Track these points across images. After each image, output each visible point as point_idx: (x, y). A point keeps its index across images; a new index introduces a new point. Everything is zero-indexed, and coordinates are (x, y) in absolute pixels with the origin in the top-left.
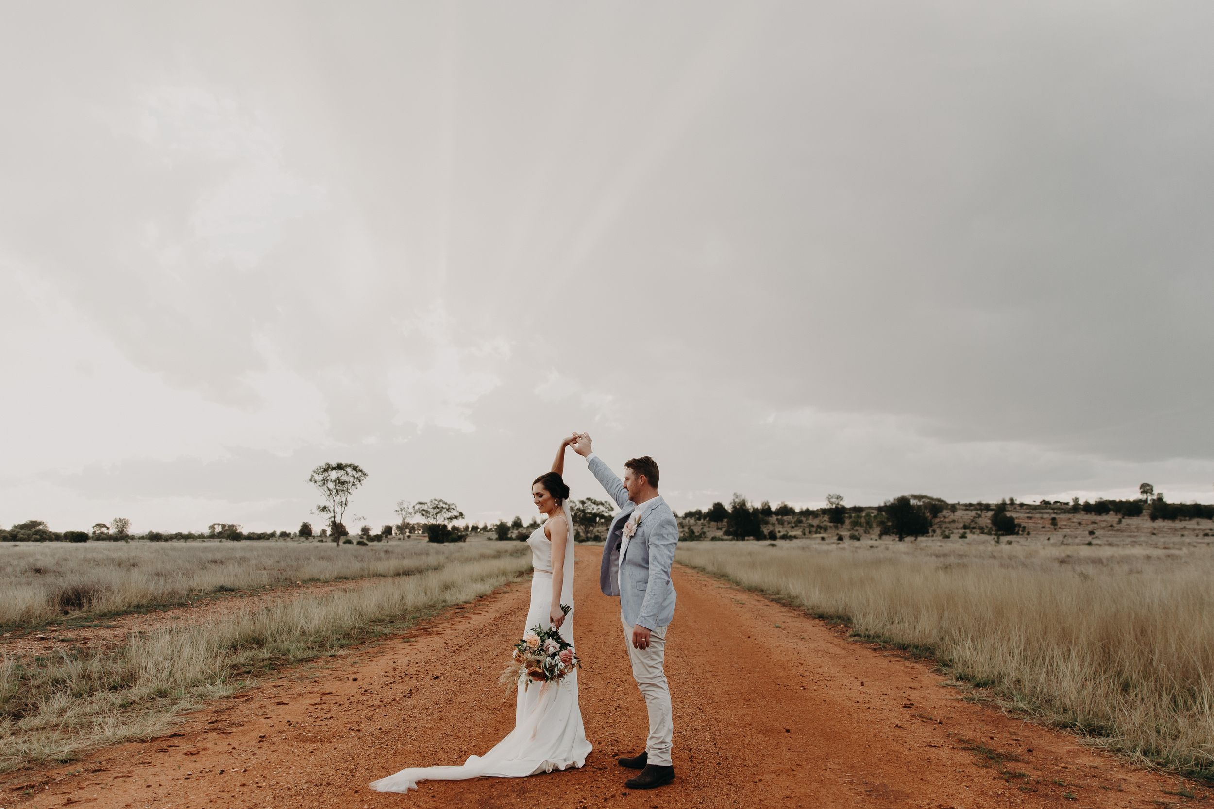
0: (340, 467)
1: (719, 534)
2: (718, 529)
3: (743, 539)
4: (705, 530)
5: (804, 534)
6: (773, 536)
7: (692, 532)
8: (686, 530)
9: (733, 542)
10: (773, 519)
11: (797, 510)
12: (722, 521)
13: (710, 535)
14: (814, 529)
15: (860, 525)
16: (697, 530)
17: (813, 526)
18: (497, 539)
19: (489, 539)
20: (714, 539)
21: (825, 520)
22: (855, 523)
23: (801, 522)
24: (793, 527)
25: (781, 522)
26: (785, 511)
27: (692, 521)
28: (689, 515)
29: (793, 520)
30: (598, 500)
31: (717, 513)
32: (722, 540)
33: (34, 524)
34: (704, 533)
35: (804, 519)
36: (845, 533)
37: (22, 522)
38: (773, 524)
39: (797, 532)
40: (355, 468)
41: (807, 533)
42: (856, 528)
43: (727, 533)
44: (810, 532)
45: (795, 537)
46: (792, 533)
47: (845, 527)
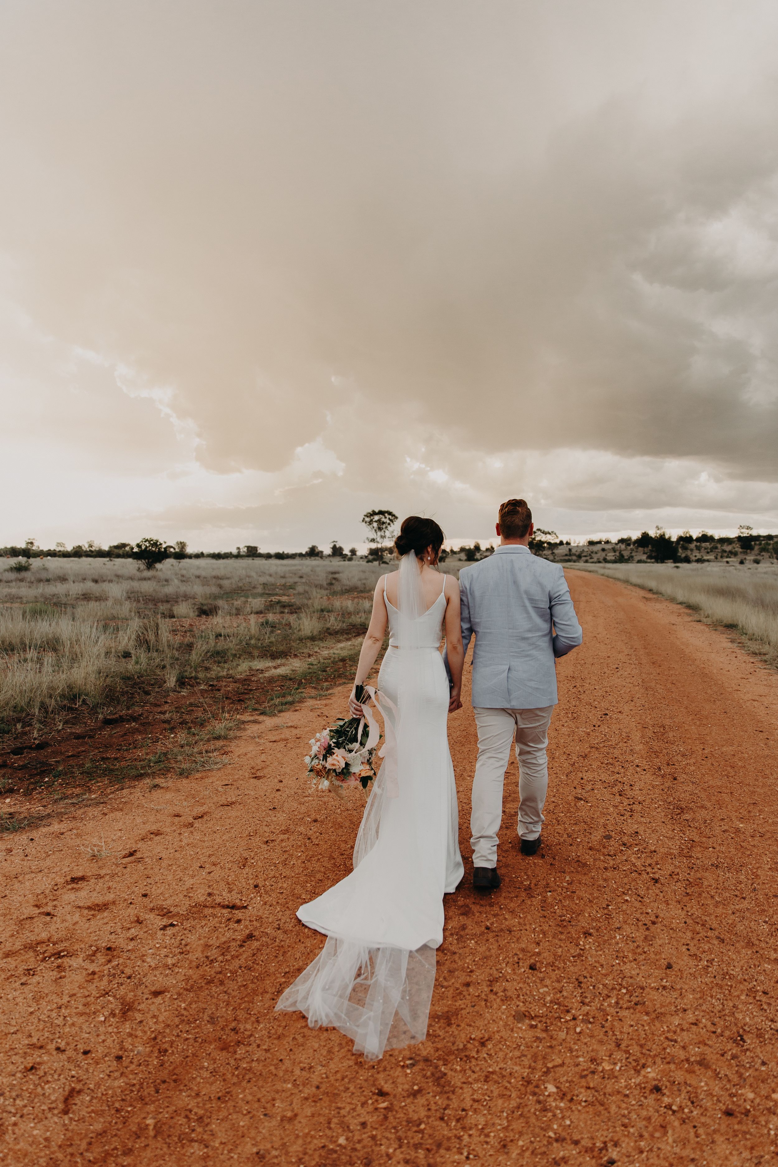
0: (381, 513)
1: (644, 557)
2: (644, 553)
3: (662, 562)
4: (633, 554)
5: (716, 558)
6: (687, 560)
7: (622, 556)
8: (617, 554)
9: (656, 565)
10: (693, 546)
11: (716, 538)
12: (648, 547)
13: (637, 558)
14: (726, 555)
15: (767, 551)
16: (626, 554)
17: (725, 551)
18: (466, 560)
19: (460, 560)
20: (639, 562)
21: (737, 548)
22: (763, 550)
23: (716, 548)
24: (708, 553)
25: (698, 548)
26: (705, 538)
27: (623, 546)
28: (622, 541)
29: (709, 547)
30: (546, 530)
31: (645, 540)
32: (646, 562)
33: (124, 545)
34: (632, 557)
35: (719, 546)
36: (750, 557)
37: (116, 544)
38: (692, 550)
39: (711, 557)
40: (390, 513)
41: (719, 557)
42: (763, 553)
43: (649, 557)
44: (722, 557)
45: (708, 561)
46: (705, 558)
47: (753, 552)
